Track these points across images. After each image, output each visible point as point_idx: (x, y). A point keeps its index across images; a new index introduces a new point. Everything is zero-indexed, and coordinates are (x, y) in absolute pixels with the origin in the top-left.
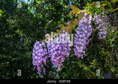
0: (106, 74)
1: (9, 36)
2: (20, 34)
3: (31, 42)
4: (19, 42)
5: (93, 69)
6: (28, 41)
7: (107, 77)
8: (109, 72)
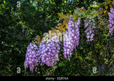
0: (100, 66)
1: (12, 27)
2: (22, 26)
3: (32, 34)
4: (21, 33)
5: (88, 61)
6: (29, 33)
7: (101, 69)
8: (103, 65)
